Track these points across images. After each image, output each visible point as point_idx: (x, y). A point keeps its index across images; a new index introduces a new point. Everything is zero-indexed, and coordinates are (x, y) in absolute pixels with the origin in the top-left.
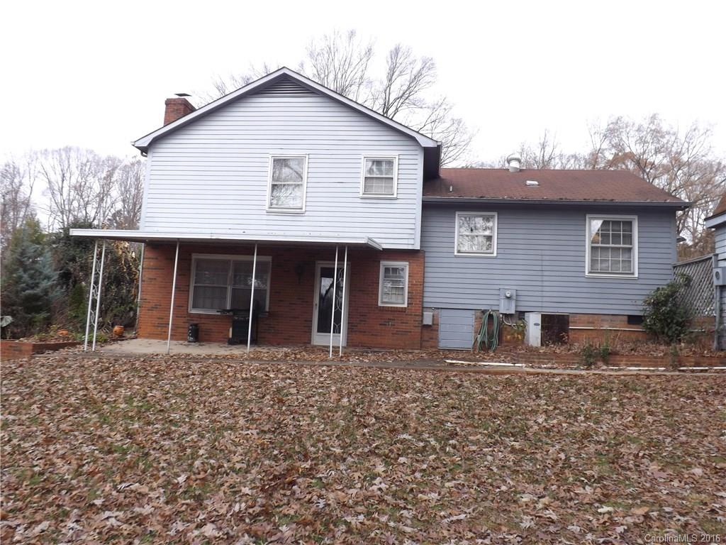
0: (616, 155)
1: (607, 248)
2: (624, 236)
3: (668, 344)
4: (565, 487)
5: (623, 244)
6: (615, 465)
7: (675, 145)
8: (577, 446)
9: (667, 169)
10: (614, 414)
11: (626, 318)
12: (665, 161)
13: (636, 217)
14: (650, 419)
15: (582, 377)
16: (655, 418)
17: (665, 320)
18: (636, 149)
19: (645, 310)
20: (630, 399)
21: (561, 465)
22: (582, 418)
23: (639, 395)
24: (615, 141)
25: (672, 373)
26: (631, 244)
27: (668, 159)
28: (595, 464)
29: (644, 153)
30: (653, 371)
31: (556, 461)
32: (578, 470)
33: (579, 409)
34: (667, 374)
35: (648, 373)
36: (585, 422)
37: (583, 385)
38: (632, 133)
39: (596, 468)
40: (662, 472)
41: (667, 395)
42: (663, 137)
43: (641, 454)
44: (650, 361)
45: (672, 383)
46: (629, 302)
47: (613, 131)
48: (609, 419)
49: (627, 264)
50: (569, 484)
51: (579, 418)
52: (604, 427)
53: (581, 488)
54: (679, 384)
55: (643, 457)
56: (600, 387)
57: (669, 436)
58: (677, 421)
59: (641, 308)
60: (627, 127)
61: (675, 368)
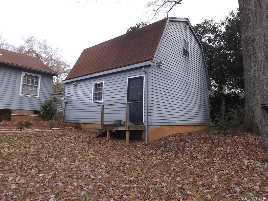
0: (29, 50)
1: (29, 85)
2: (35, 82)
3: (48, 121)
4: (25, 172)
5: (35, 85)
6: (40, 161)
7: (51, 52)
8: (24, 157)
9: (47, 60)
10: (34, 145)
11: (33, 112)
12: (47, 57)
13: (40, 76)
14: (47, 145)
15: (18, 133)
16: (49, 145)
17: (47, 112)
18: (37, 50)
19: (40, 109)
20: (38, 139)
21: (20, 165)
22: (23, 148)
23: (41, 138)
24: (30, 45)
25: (50, 130)
26: (37, 85)
27: (48, 57)
28: (33, 162)
29: (40, 52)
30: (44, 130)
31: (18, 164)
32: (27, 165)
33: (21, 145)
34: (49, 130)
35: (42, 131)
36: (24, 149)
37: (20, 136)
38: (37, 44)
39: (34, 163)
40: (54, 161)
41: (50, 137)
42: (47, 48)
43: (47, 157)
44: (43, 127)
45: (51, 133)
46: (35, 106)
47: (30, 41)
48: (33, 147)
49: (35, 92)
50: (25, 170)
51: (22, 148)
52: (32, 150)
53: (30, 171)
54: (53, 134)
55: (48, 157)
56: (26, 136)
57: (54, 150)
58: (55, 145)
59: (39, 108)
60: (35, 41)
61: (51, 128)
